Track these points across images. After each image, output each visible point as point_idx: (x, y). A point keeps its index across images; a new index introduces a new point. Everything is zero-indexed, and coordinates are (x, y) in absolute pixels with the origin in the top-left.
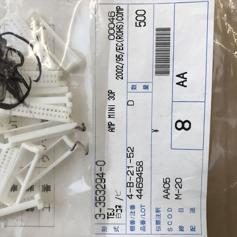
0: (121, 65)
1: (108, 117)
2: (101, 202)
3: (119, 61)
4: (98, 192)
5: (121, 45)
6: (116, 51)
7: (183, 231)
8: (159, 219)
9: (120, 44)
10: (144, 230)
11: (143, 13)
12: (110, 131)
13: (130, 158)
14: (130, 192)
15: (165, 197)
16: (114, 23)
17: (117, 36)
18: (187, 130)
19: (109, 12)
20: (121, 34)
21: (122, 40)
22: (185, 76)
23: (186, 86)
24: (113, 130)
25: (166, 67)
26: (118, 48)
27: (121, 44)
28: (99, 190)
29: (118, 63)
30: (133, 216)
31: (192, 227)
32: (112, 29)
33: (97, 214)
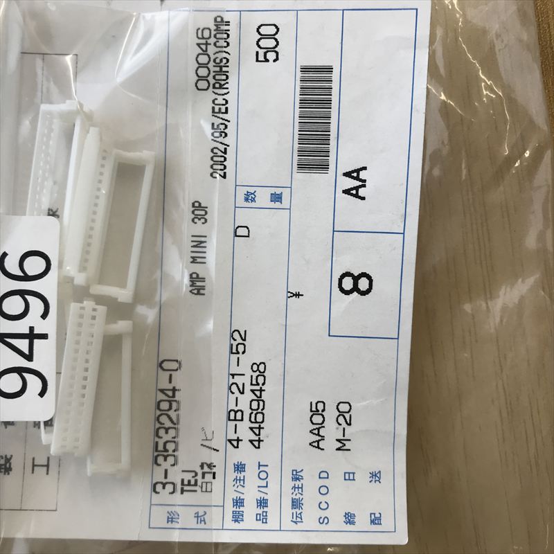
0: (222, 147)
1: (191, 262)
2: (168, 455)
3: (218, 137)
4: (162, 432)
5: (224, 102)
6: (213, 115)
7: (353, 523)
8: (299, 496)
9: (220, 100)
10: (264, 521)
11: (272, 30)
12: (193, 293)
13: (238, 355)
14: (236, 433)
15: (314, 444)
16: (209, 52)
17: (214, 81)
18: (364, 293)
19: (199, 29)
20: (224, 77)
21: (225, 91)
22: (363, 175)
23: (363, 198)
24: (202, 291)
25: (322, 154)
26: (217, 110)
27: (224, 99)
28: (164, 428)
29: (215, 141)
30: (240, 489)
31: (373, 516)
32: (205, 66)
33: (157, 483)
